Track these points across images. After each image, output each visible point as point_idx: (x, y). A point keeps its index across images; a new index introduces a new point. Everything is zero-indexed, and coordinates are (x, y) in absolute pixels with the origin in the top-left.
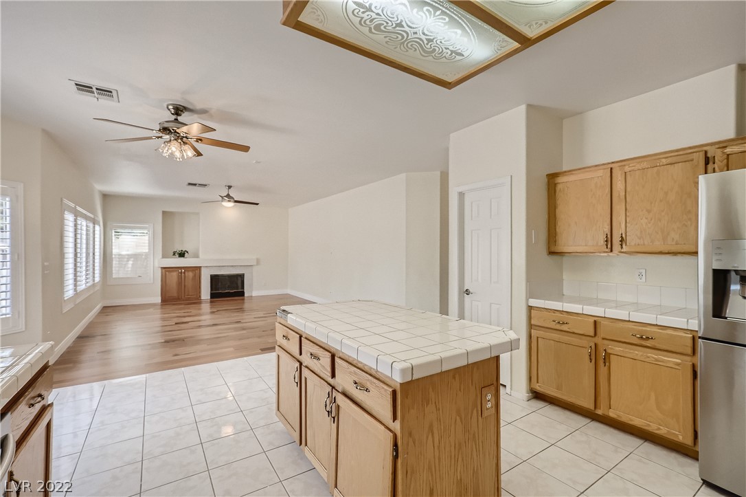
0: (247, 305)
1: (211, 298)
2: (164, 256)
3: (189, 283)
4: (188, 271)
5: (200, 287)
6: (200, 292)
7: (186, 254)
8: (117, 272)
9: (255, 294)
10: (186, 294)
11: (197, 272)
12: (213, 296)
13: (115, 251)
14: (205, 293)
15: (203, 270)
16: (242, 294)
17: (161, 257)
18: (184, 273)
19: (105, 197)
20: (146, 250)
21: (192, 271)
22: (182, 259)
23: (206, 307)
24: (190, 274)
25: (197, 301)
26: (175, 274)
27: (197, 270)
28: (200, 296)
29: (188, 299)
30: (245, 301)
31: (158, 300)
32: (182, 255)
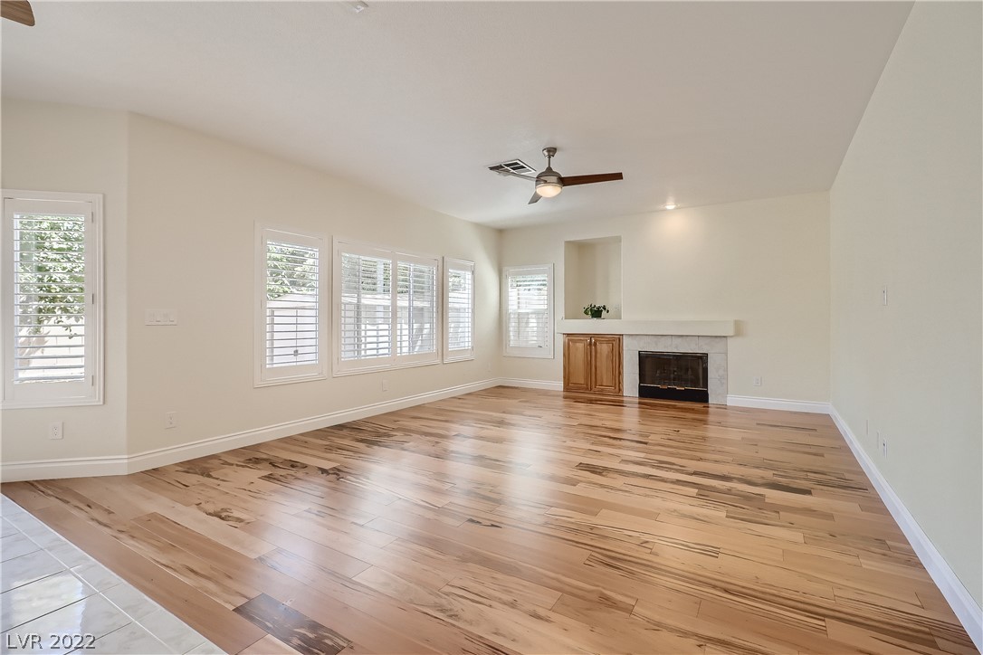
1: (641, 396)
2: (569, 315)
3: (602, 363)
4: (601, 342)
5: (621, 373)
6: (621, 382)
7: (604, 313)
8: (515, 338)
10: (599, 383)
11: (615, 344)
12: (644, 392)
13: (512, 308)
15: (625, 341)
16: (703, 397)
17: (563, 315)
18: (595, 344)
19: (500, 234)
20: (544, 306)
21: (608, 342)
22: (595, 321)
24: (604, 349)
25: (617, 397)
26: (580, 346)
27: (616, 341)
28: (621, 390)
29: (603, 392)
30: (711, 418)
31: (560, 386)
32: (597, 313)
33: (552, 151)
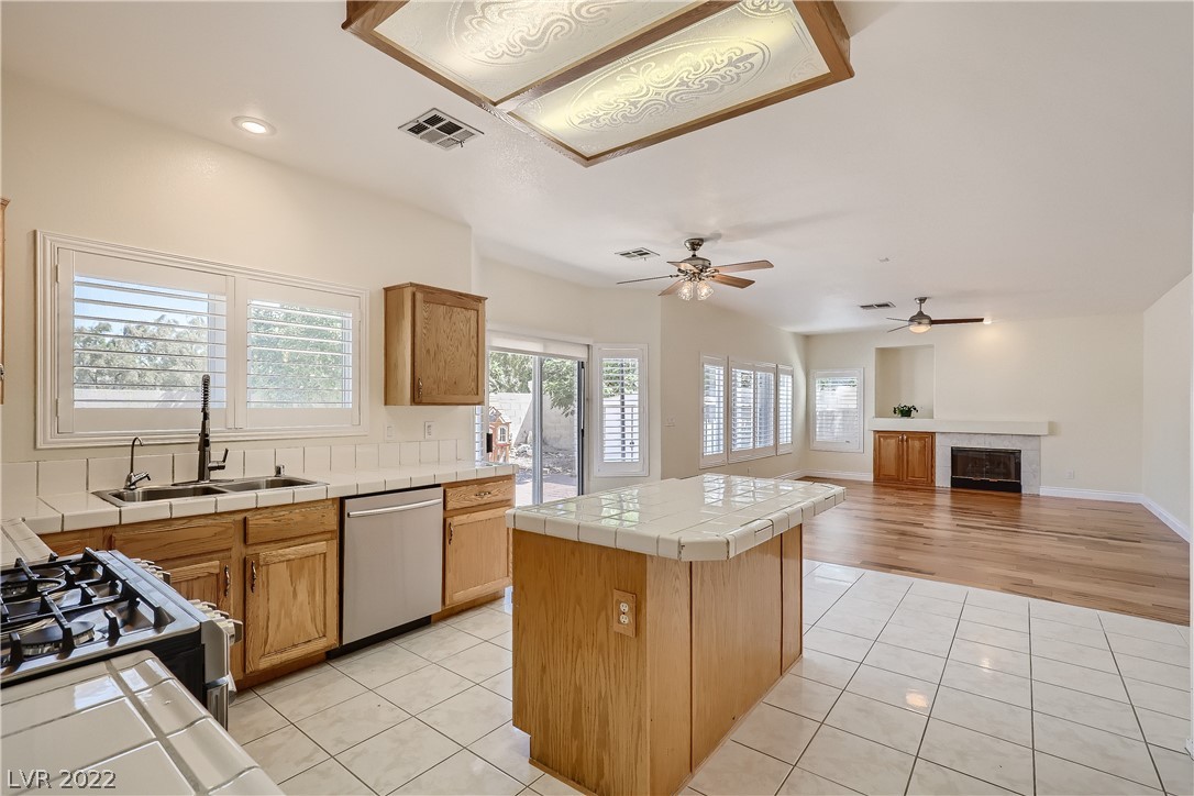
0: (1026, 509)
1: (952, 486)
2: (879, 415)
3: (914, 457)
4: (913, 439)
5: (933, 466)
6: (933, 474)
7: (913, 413)
8: (822, 435)
9: (1044, 491)
10: (911, 474)
11: (928, 440)
12: (955, 483)
13: (819, 408)
14: (943, 476)
15: (938, 439)
16: (1016, 488)
17: (874, 415)
18: (907, 441)
19: (807, 339)
20: (853, 405)
21: (920, 439)
22: (905, 419)
23: (943, 500)
24: (917, 444)
25: (928, 486)
26: (892, 442)
27: (928, 438)
28: (933, 481)
29: (913, 482)
30: (1023, 502)
31: (870, 477)
32: (906, 412)
33: (922, 300)
